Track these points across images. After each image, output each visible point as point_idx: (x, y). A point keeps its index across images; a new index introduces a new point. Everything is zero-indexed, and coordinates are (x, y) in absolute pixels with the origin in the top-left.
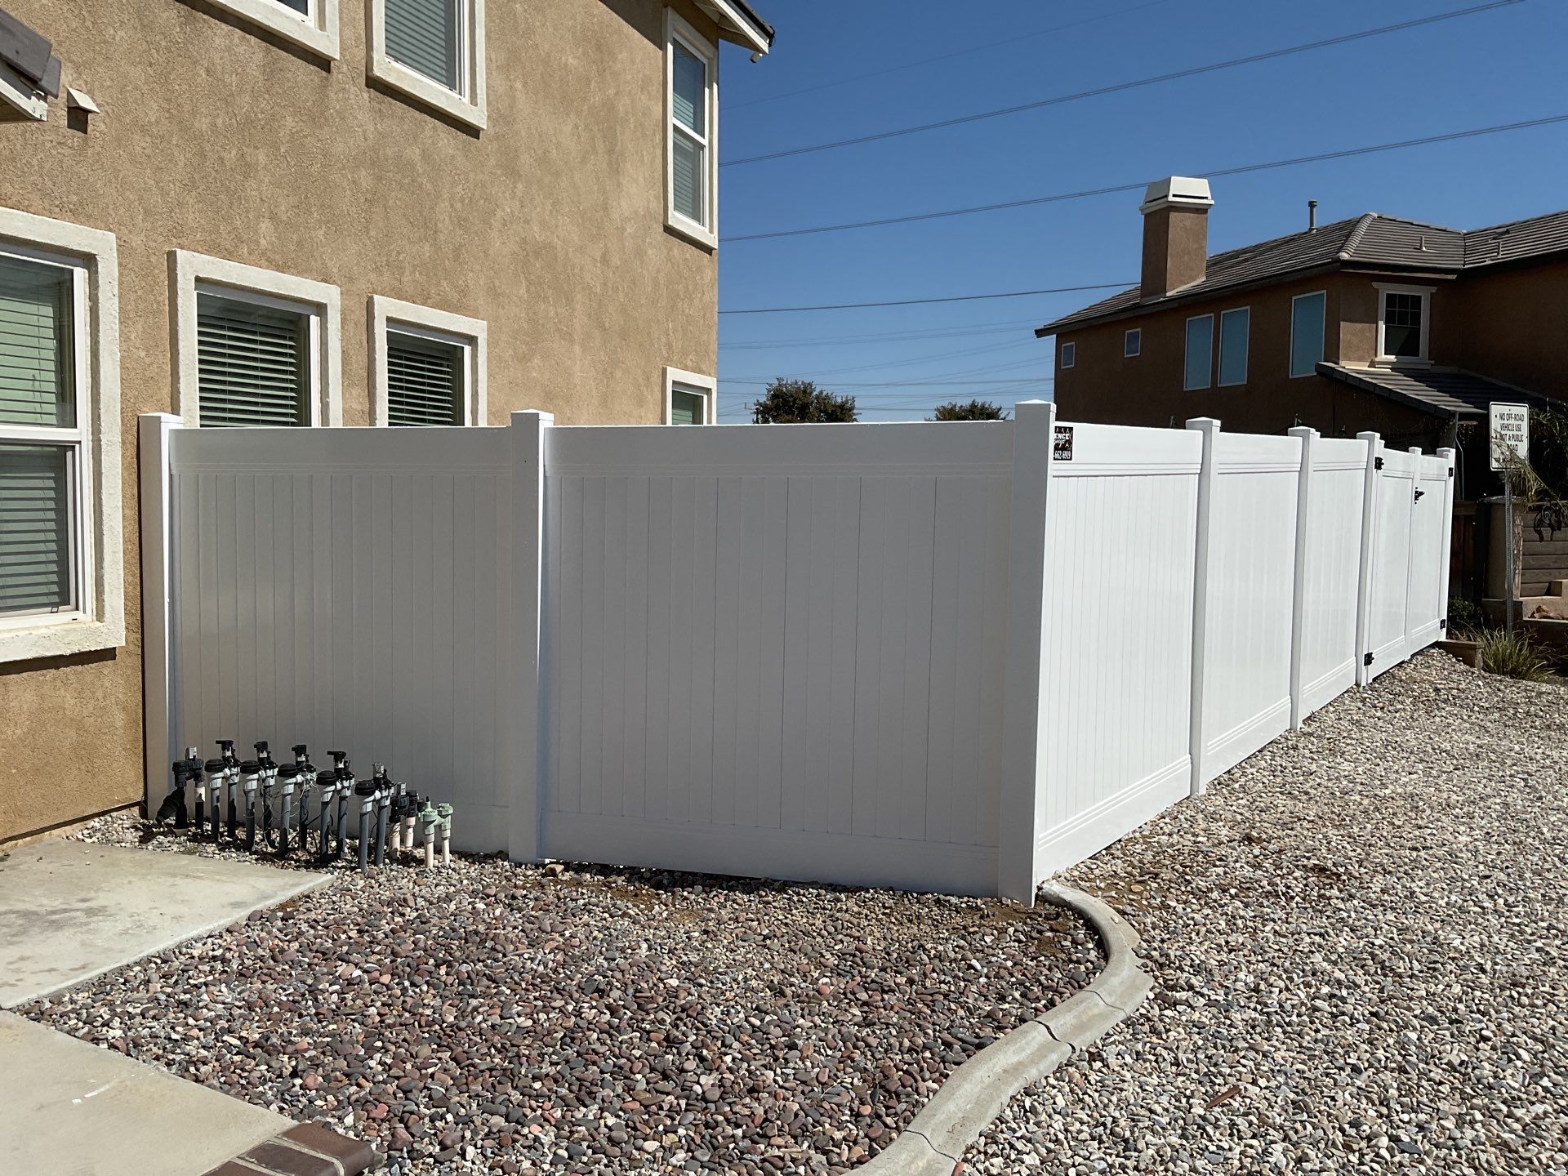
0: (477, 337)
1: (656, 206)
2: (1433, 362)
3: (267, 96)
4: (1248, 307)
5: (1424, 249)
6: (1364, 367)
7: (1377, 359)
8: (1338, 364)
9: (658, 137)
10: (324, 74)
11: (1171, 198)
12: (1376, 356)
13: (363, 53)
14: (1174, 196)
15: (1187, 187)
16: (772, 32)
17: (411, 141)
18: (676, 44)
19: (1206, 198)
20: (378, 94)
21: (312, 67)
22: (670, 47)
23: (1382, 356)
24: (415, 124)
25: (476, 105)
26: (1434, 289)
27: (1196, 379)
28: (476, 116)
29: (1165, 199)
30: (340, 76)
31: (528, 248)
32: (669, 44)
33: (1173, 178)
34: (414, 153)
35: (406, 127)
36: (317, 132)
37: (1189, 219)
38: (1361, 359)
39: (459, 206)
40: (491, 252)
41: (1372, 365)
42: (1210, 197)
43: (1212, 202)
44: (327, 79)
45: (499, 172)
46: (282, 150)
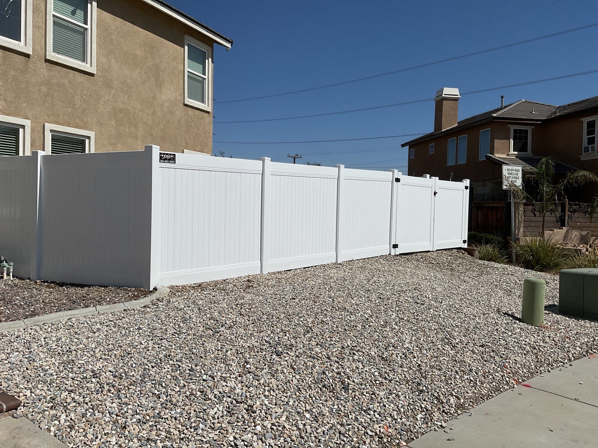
0: (90, 137)
1: (180, 98)
2: (533, 154)
3: (3, 65)
4: (467, 135)
5: (534, 112)
6: (505, 156)
7: (509, 153)
8: (493, 155)
9: (181, 76)
10: (27, 59)
11: (443, 96)
12: (509, 152)
13: (44, 52)
14: (445, 95)
15: (450, 91)
16: (231, 41)
17: (64, 77)
18: (189, 46)
19: (458, 95)
20: (49, 64)
21: (22, 57)
22: (186, 47)
23: (512, 152)
24: (66, 73)
25: (92, 67)
26: (533, 127)
27: (451, 162)
28: (93, 70)
29: (441, 96)
30: (34, 59)
31: (116, 110)
32: (186, 46)
33: (444, 88)
34: (66, 82)
35: (62, 74)
36: (24, 75)
37: (451, 103)
38: (503, 153)
39: (84, 97)
40: (99, 111)
41: (508, 155)
42: (459, 95)
43: (460, 97)
44: (28, 60)
45: (103, 87)
46: (9, 81)
